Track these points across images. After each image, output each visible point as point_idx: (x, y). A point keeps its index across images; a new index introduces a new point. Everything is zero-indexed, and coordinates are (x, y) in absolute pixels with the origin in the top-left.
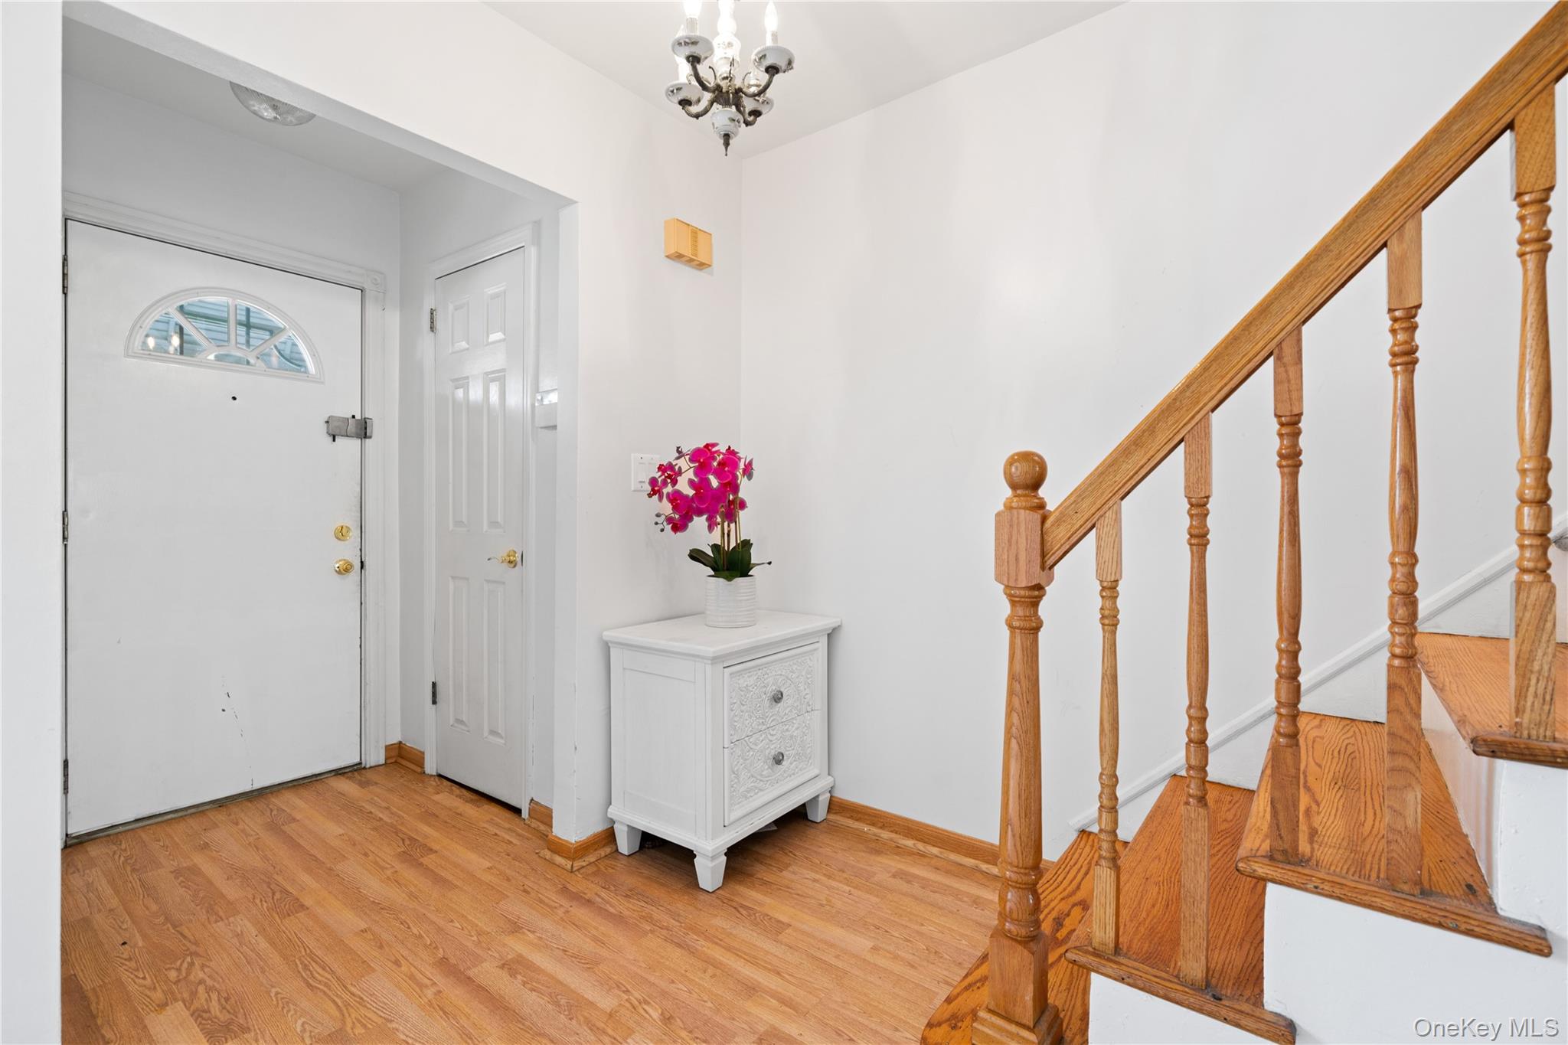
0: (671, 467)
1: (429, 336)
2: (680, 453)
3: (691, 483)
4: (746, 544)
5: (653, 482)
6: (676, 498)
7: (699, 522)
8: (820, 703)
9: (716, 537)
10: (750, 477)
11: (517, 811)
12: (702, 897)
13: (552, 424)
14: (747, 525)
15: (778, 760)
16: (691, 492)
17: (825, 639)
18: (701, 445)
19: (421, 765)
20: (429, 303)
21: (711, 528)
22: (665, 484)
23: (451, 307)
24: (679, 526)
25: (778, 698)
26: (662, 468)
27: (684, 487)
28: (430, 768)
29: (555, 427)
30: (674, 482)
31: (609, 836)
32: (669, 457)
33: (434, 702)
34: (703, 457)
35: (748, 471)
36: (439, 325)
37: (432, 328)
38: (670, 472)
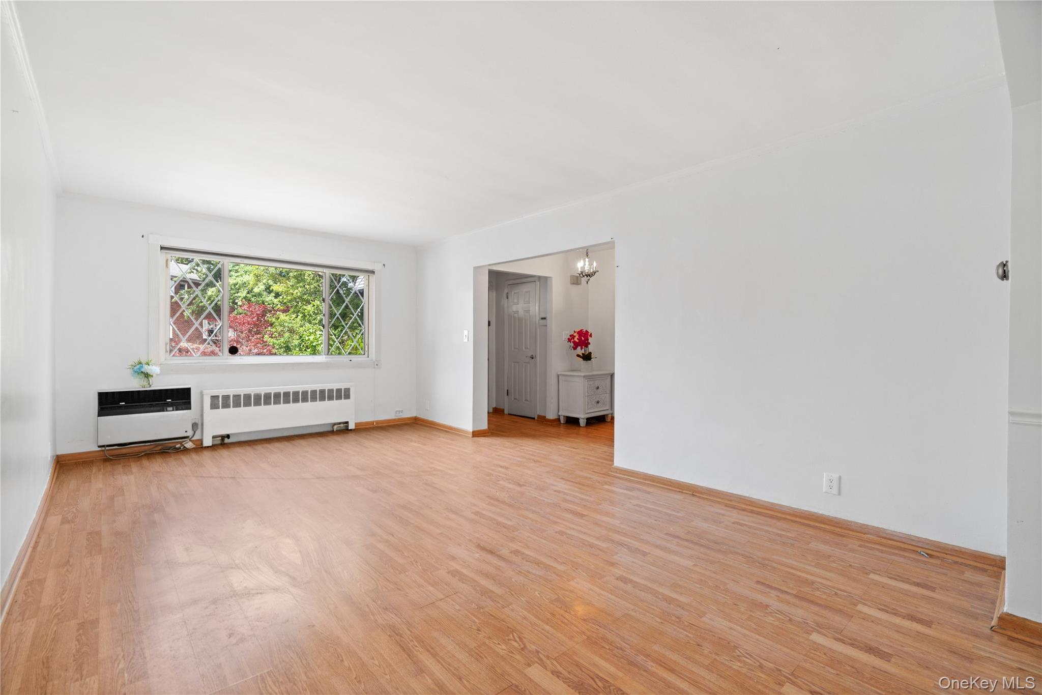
0: (573, 335)
1: (506, 300)
2: (575, 332)
3: (578, 339)
4: (590, 353)
5: (569, 339)
6: (574, 342)
7: (579, 348)
8: (608, 391)
9: (583, 351)
10: (591, 337)
11: (534, 418)
12: (581, 428)
13: (545, 324)
14: (591, 348)
15: (598, 402)
16: (578, 341)
17: (610, 377)
18: (579, 330)
19: (504, 412)
20: (506, 291)
21: (581, 349)
22: (571, 339)
23: (513, 293)
24: (575, 348)
25: (598, 388)
26: (571, 336)
27: (576, 339)
28: (506, 412)
29: (546, 326)
30: (574, 339)
31: (559, 420)
32: (572, 333)
33: (508, 395)
34: (580, 333)
35: (591, 336)
36: (509, 297)
37: (507, 298)
38: (572, 336)
